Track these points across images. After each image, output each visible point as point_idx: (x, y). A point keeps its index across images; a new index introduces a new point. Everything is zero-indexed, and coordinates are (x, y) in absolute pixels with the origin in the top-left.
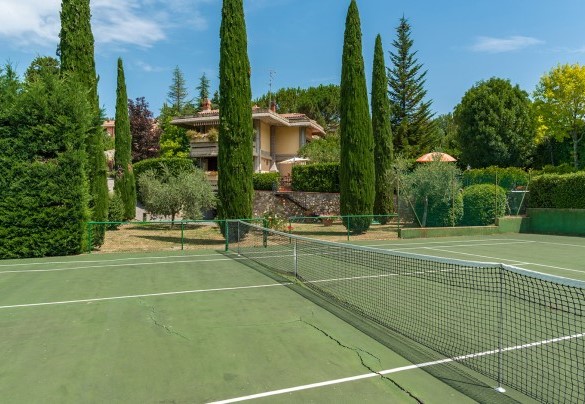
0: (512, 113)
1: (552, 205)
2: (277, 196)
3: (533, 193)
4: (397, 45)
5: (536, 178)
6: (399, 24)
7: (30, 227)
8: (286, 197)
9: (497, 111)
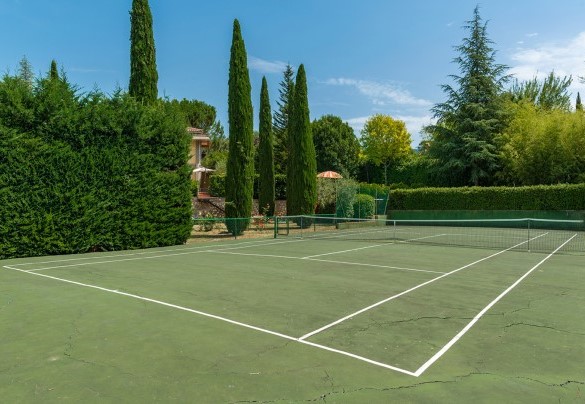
0: (347, 142)
1: (403, 208)
2: (199, 200)
3: (391, 201)
4: (283, 85)
5: (393, 191)
6: (285, 69)
7: (166, 222)
8: (206, 202)
9: (337, 140)
